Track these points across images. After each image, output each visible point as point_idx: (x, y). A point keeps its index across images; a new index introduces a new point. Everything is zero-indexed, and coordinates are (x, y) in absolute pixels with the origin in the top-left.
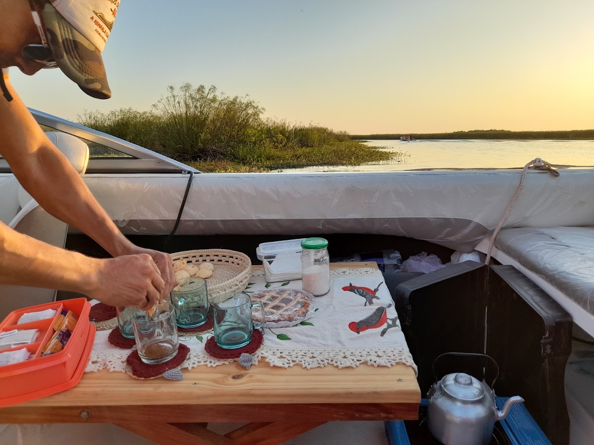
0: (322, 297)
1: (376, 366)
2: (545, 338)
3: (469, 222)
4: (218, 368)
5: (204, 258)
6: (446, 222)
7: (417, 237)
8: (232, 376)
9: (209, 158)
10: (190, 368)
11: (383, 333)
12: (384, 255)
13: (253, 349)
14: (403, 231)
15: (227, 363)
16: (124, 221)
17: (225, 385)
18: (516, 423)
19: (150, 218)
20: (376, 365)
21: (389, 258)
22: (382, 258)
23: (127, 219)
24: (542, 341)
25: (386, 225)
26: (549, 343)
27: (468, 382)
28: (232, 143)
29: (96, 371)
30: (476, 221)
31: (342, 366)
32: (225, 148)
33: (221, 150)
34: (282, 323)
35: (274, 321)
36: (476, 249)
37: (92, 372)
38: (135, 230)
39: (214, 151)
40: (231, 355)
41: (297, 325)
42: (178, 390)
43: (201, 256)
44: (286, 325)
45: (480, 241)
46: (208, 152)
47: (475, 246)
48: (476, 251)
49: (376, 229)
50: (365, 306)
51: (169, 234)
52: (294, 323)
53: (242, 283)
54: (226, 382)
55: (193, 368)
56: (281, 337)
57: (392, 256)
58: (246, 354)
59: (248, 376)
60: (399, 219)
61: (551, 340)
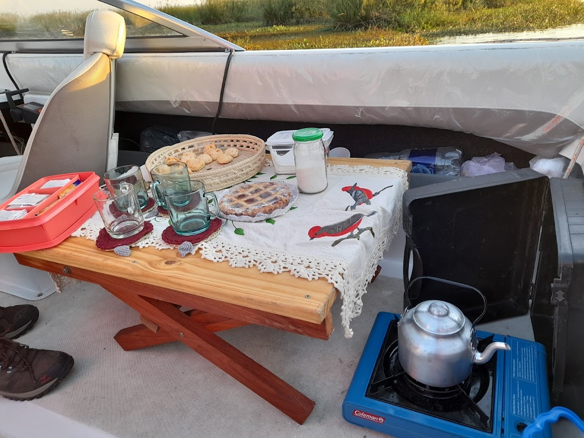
0: (314, 196)
1: (297, 277)
2: (558, 282)
3: (551, 116)
4: (163, 251)
5: (235, 143)
6: (518, 116)
7: (478, 132)
8: (166, 261)
9: (370, 27)
10: (141, 247)
11: (336, 243)
12: (437, 153)
13: (199, 239)
14: (458, 125)
15: (172, 248)
16: (176, 101)
17: (155, 268)
18: (516, 370)
19: (198, 100)
20: (297, 275)
21: (443, 157)
22: (435, 156)
23: (178, 100)
24: (552, 285)
25: (436, 117)
26: (563, 289)
27: (443, 312)
28: (398, 8)
29: (79, 236)
30: (564, 117)
31: (265, 271)
32: (390, 14)
33: (385, 17)
34: (244, 218)
35: (236, 214)
36: (562, 153)
37: (76, 237)
38: (187, 111)
39: (378, 18)
40: (176, 241)
41: (261, 221)
42: (118, 265)
43: (232, 141)
44: (247, 220)
45: (568, 143)
46: (372, 19)
47: (561, 149)
48: (561, 156)
49: (425, 121)
50: (346, 210)
51: (214, 116)
52: (256, 218)
53: (242, 172)
54: (158, 265)
55: (144, 247)
56: (238, 231)
57: (448, 155)
58: (188, 243)
59: (179, 263)
60: (453, 109)
61: (565, 285)
